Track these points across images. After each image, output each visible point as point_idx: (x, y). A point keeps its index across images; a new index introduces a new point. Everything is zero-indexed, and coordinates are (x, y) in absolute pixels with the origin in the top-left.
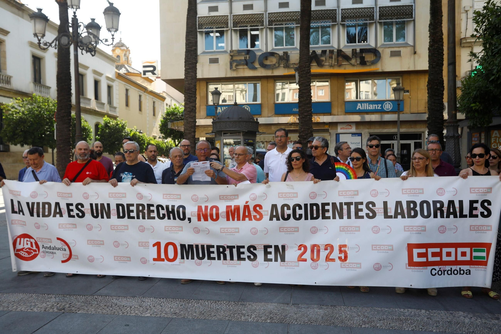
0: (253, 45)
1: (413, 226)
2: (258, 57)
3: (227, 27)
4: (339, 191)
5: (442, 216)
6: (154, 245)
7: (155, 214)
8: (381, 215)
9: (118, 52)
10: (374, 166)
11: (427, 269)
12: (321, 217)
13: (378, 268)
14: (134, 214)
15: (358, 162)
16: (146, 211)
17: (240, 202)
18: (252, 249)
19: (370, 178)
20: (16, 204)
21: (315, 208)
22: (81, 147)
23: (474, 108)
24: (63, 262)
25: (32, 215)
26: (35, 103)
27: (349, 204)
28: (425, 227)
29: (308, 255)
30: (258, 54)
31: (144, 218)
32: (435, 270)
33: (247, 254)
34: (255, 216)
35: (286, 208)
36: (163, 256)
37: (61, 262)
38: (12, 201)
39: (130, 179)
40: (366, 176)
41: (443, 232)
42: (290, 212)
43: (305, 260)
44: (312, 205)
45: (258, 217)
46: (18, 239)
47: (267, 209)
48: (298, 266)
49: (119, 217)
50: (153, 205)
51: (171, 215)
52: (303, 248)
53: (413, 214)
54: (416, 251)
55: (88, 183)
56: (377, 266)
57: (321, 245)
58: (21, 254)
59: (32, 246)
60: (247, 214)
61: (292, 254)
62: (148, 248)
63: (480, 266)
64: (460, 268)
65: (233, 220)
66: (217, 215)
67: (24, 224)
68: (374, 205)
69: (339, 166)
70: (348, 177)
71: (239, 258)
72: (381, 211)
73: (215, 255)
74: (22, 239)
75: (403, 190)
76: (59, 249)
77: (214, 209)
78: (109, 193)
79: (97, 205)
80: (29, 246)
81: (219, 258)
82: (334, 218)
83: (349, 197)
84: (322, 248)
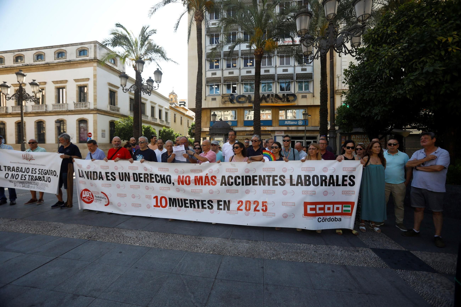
0: (234, 91)
1: (308, 191)
2: (235, 97)
3: (221, 83)
4: (263, 168)
5: (326, 185)
6: (154, 198)
7: (154, 180)
8: (288, 184)
9: (172, 96)
10: (287, 153)
11: (315, 218)
12: (252, 184)
13: (285, 216)
14: (142, 179)
15: (276, 150)
16: (149, 178)
17: (203, 174)
18: (210, 202)
19: (283, 160)
20: (81, 172)
21: (248, 178)
22: (116, 140)
23: (343, 122)
24: (106, 205)
25: (88, 178)
26: (130, 120)
27: (269, 176)
28: (315, 191)
29: (243, 207)
30: (236, 96)
31: (148, 182)
32: (321, 219)
33: (207, 205)
34: (212, 183)
35: (230, 178)
36: (159, 204)
37: (104, 205)
38: (79, 170)
39: (141, 158)
40: (281, 159)
41: (326, 195)
42: (233, 181)
43: (241, 210)
44: (246, 177)
45: (214, 183)
46: (83, 192)
47: (219, 179)
48: (237, 214)
49: (135, 181)
50: (153, 175)
51: (163, 180)
52: (240, 203)
53: (308, 183)
54: (309, 207)
55: (117, 161)
56: (285, 215)
57: (251, 201)
58: (85, 200)
59: (90, 195)
60: (207, 181)
61: (234, 206)
62: (151, 199)
63: (347, 216)
64: (335, 217)
65: (199, 184)
66: (189, 181)
67: (85, 183)
68: (284, 177)
69: (265, 153)
70: (270, 160)
71: (203, 207)
72: (288, 181)
73: (188, 205)
74: (85, 192)
75: (302, 168)
76: (103, 198)
77: (188, 178)
78: (129, 167)
79: (122, 173)
80: (89, 196)
81: (191, 207)
82: (260, 184)
83: (269, 172)
84: (252, 203)
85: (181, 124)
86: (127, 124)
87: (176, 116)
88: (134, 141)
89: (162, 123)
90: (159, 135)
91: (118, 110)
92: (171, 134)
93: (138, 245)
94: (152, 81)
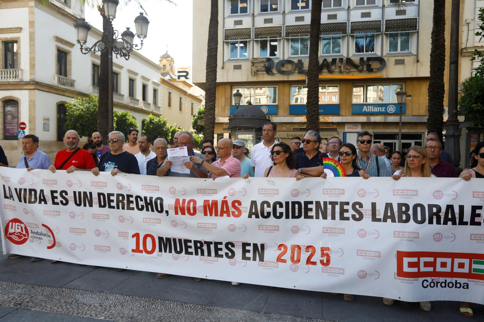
0: (272, 53)
1: (404, 232)
2: (275, 64)
3: (250, 38)
4: (324, 189)
5: (438, 222)
6: (133, 236)
7: (134, 205)
8: (369, 218)
9: (164, 62)
10: (365, 163)
11: (418, 280)
12: (303, 216)
13: (363, 275)
14: (114, 204)
15: (348, 157)
16: (125, 201)
17: (219, 198)
18: (230, 246)
19: (359, 176)
20: (7, 189)
21: (297, 206)
22: (69, 136)
23: (475, 108)
24: (49, 248)
25: (20, 201)
26: (92, 102)
27: (333, 204)
28: (418, 233)
29: (287, 256)
30: (276, 61)
31: (123, 208)
32: (427, 281)
33: (225, 250)
34: (233, 213)
35: (265, 205)
36: (141, 248)
37: (47, 248)
38: (4, 186)
39: (113, 168)
40: (355, 174)
41: (438, 240)
42: (270, 210)
43: (284, 261)
44: (294, 203)
45: (237, 213)
46: (11, 223)
47: (246, 206)
48: (277, 267)
49: (100, 206)
50: (132, 196)
51: (149, 207)
52: (283, 248)
53: (404, 218)
54: (406, 260)
55: (72, 172)
56: (362, 273)
57: (302, 246)
58: (13, 237)
59: (22, 230)
60: (225, 210)
61: (271, 254)
63: (480, 281)
64: (456, 281)
65: (211, 215)
66: (195, 208)
67: (14, 209)
68: (361, 205)
69: (327, 162)
70: (336, 174)
71: (217, 255)
72: (368, 212)
73: (192, 250)
74: (14, 223)
75: (394, 190)
76: (45, 235)
77: (192, 203)
78: (92, 182)
79: (80, 193)
80: (20, 230)
81: (197, 254)
82: (317, 217)
83: (334, 196)
84: (303, 249)
85: (180, 110)
86: (88, 108)
87: (172, 96)
88: (98, 138)
89: (147, 107)
90: (143, 129)
91: (72, 84)
92: (163, 127)
93: (103, 318)
94: (132, 35)
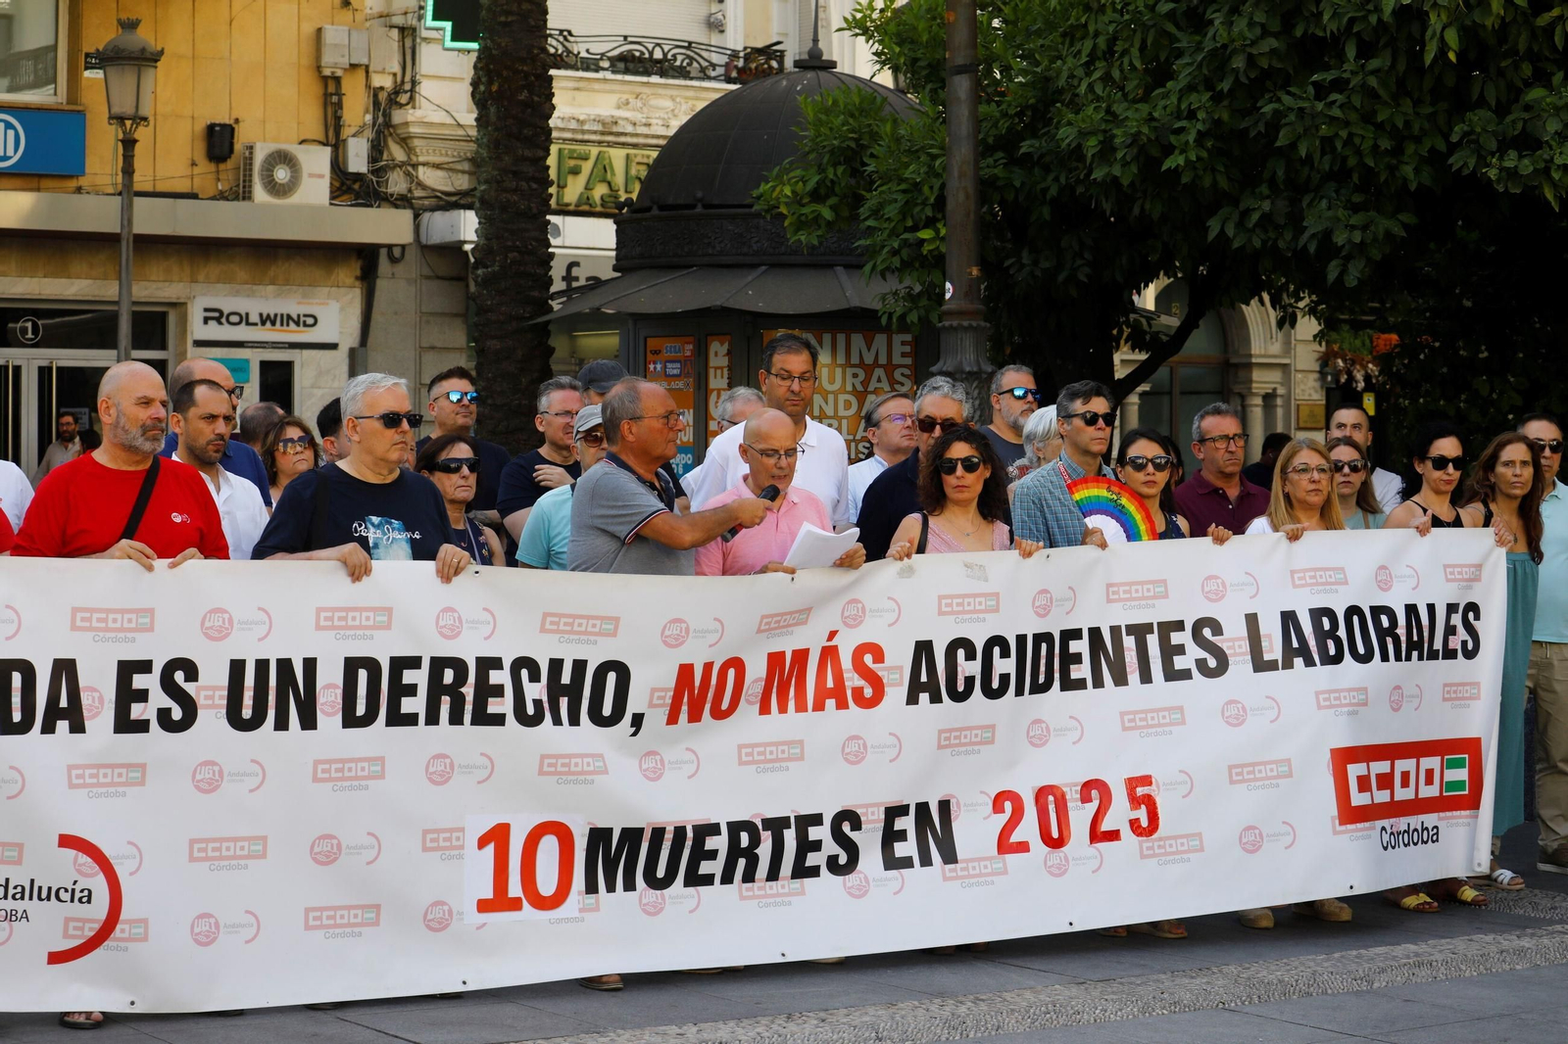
1: (1338, 691)
4: (1108, 586)
5: (1398, 655)
6: (482, 843)
7: (503, 705)
8: (1244, 662)
12: (1057, 684)
13: (1252, 842)
14: (414, 704)
16: (468, 691)
17: (811, 638)
18: (845, 827)
21: (1043, 648)
27: (1140, 631)
28: (1365, 690)
29: (1028, 830)
31: (456, 719)
33: (828, 848)
34: (858, 692)
35: (961, 654)
36: (515, 889)
41: (1398, 707)
42: (974, 668)
43: (1023, 847)
45: (868, 692)
48: (1003, 873)
49: (350, 720)
50: (498, 664)
51: (564, 702)
52: (1008, 806)
53: (1332, 650)
54: (1353, 773)
56: (1249, 836)
57: (1067, 785)
60: (830, 684)
61: (975, 831)
62: (461, 857)
63: (1455, 813)
64: (1422, 823)
65: (783, 708)
66: (737, 691)
68: (1216, 628)
71: (801, 870)
72: (1240, 647)
73: (715, 865)
75: (1293, 572)
77: (732, 673)
78: (318, 610)
79: (261, 666)
81: (730, 877)
83: (1140, 607)
84: (1073, 796)
